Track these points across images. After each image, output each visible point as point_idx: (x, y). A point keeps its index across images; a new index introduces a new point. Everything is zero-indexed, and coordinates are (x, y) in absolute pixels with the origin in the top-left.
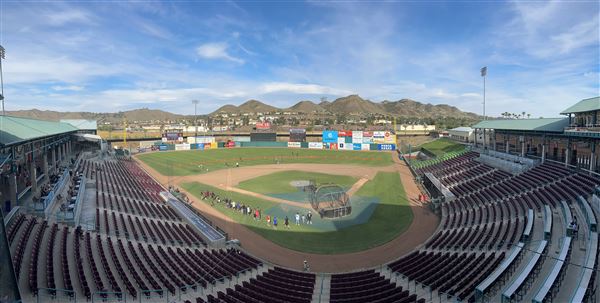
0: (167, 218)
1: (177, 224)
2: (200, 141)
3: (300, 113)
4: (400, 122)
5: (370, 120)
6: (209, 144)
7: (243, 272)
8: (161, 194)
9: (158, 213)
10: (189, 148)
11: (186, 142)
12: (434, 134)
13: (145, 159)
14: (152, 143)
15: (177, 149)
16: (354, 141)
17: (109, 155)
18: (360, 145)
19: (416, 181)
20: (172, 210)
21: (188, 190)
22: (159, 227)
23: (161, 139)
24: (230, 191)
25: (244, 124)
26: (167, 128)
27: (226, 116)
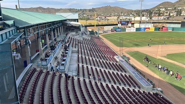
0: (118, 70)
1: (123, 74)
2: (143, 26)
6: (149, 28)
8: (115, 57)
9: (112, 67)
10: (135, 30)
11: (133, 26)
13: (106, 37)
14: (112, 27)
15: (127, 31)
17: (86, 34)
20: (121, 66)
21: (132, 56)
22: (113, 75)
23: (117, 25)
24: (159, 59)
25: (177, 15)
26: (121, 18)
27: (164, 10)
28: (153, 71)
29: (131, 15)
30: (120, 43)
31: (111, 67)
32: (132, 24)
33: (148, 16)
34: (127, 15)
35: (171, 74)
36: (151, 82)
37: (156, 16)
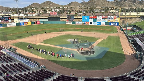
0: (7, 62)
1: (13, 64)
2: (22, 21)
3: (71, 8)
4: (122, 11)
5: (106, 10)
6: (27, 23)
7: (47, 79)
8: (2, 51)
10: (15, 25)
11: (13, 22)
12: (143, 17)
15: (8, 26)
16: (97, 21)
18: (100, 23)
19: (129, 42)
21: (17, 47)
24: (39, 45)
25: (44, 13)
29: (9, 12)
30: (4, 37)
32: (12, 20)
33: (24, 13)
34: (5, 12)
35: (48, 53)
36: (37, 63)
37: (30, 14)
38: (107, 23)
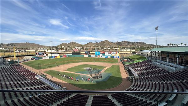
1: (43, 86)
2: (53, 55)
3: (89, 46)
4: (121, 49)
5: (112, 48)
6: (57, 56)
7: (66, 97)
8: (36, 77)
9: (37, 84)
10: (49, 58)
11: (47, 56)
12: (134, 53)
13: (28, 64)
14: (31, 57)
15: (43, 59)
16: (105, 55)
18: (107, 56)
19: (125, 69)
20: (40, 82)
21: (48, 74)
23: (36, 55)
24: (64, 72)
25: (70, 50)
26: (38, 51)
27: (63, 47)
28: (61, 79)
29: (45, 49)
30: (39, 67)
31: (32, 85)
32: (46, 54)
33: (56, 49)
34: (42, 49)
38: (111, 57)
